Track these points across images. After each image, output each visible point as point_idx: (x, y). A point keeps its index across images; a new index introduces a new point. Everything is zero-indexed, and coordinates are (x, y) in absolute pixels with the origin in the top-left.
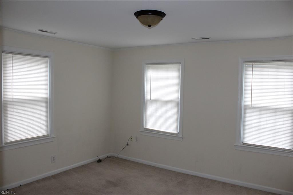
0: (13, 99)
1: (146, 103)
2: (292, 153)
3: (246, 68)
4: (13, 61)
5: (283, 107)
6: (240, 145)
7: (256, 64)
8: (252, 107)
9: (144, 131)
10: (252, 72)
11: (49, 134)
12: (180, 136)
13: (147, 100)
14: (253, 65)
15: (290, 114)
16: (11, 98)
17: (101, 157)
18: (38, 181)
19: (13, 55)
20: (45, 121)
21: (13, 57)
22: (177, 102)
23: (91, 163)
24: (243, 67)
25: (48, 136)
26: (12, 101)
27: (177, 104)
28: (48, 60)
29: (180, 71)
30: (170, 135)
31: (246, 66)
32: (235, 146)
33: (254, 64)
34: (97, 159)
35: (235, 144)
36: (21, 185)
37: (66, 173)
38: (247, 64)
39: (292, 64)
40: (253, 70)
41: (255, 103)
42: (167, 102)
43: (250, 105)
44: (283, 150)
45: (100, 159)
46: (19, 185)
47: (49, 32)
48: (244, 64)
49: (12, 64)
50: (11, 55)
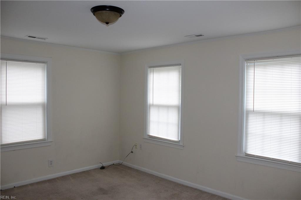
0: (7, 103)
1: (149, 108)
2: (300, 167)
3: (248, 67)
4: (7, 67)
5: (290, 111)
6: (242, 155)
7: (258, 62)
8: (255, 112)
9: (148, 138)
10: (254, 71)
11: (46, 138)
12: (181, 144)
13: (150, 106)
14: (254, 63)
15: (299, 120)
16: (5, 102)
17: (105, 164)
18: (32, 184)
19: (7, 61)
20: (41, 125)
21: (7, 63)
22: (178, 107)
23: (94, 169)
24: (245, 66)
25: (45, 140)
26: (6, 105)
27: (178, 110)
28: (45, 66)
29: (180, 73)
30: (172, 143)
31: (249, 64)
32: (237, 156)
33: (256, 62)
34: (101, 165)
35: (237, 154)
36: (15, 187)
37: (64, 178)
38: (249, 63)
39: (300, 59)
40: (255, 68)
41: (257, 108)
42: (168, 107)
43: (253, 109)
44: (290, 163)
45: (104, 166)
46: (13, 187)
47: (38, 38)
48: (246, 63)
49: (6, 69)
50: (5, 61)
